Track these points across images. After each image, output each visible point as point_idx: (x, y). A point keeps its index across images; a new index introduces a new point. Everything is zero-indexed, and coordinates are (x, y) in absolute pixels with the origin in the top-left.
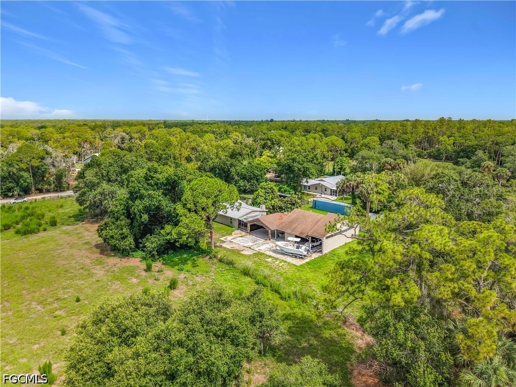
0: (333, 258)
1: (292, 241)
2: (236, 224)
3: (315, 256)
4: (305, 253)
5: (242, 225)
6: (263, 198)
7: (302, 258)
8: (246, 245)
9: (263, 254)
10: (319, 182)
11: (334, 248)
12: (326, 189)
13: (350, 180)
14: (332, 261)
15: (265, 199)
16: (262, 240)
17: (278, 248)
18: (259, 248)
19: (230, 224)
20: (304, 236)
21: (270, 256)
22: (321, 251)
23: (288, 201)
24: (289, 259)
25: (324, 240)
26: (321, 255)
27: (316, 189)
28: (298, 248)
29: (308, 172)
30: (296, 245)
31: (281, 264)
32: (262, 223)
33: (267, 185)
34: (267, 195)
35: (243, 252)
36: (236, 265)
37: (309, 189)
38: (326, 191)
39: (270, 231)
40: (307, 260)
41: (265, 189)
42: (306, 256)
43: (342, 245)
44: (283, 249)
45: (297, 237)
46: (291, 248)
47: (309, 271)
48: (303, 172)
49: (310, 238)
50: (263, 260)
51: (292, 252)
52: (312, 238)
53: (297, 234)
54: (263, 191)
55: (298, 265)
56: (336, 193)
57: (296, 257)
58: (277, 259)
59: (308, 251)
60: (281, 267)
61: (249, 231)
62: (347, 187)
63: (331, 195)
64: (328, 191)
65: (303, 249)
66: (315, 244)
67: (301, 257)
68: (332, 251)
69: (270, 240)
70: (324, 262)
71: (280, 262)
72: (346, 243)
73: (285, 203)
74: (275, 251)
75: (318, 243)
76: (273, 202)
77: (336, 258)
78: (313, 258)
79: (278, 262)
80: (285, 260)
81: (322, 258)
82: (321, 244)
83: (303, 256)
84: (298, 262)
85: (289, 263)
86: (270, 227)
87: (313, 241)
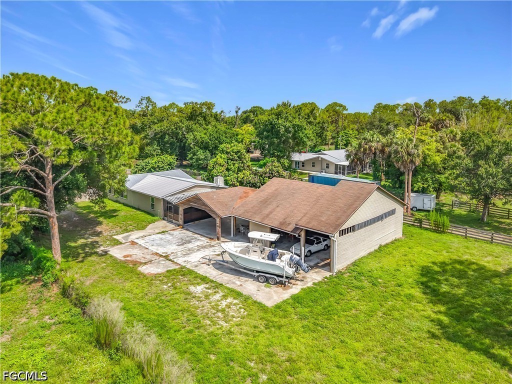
0: (359, 284)
1: (259, 241)
2: (160, 208)
3: (315, 277)
4: (290, 271)
5: (170, 210)
6: (223, 169)
7: (281, 283)
8: (161, 251)
9: (191, 272)
10: (317, 155)
11: (356, 258)
12: (327, 164)
13: (370, 141)
14: (360, 292)
15: (228, 170)
16: (203, 239)
17: (227, 257)
18: (186, 259)
19: (150, 209)
20: (289, 229)
21: (204, 279)
22: (329, 264)
23: (266, 173)
24: (250, 287)
25: (336, 237)
26: (328, 274)
27: (313, 166)
28: (272, 257)
29: (301, 134)
30: (268, 250)
31: (224, 303)
32: (204, 204)
33: (232, 147)
34: (231, 163)
35: (144, 269)
36: (91, 309)
37: (303, 166)
38: (328, 167)
39: (218, 221)
40: (295, 289)
41: (227, 153)
42: (292, 278)
43: (372, 250)
44: (238, 261)
45: (273, 231)
46: (257, 259)
47: (298, 326)
48: (294, 135)
49: (303, 234)
50: (184, 288)
51: (259, 268)
52: (308, 233)
53: (275, 224)
54: (224, 156)
55: (269, 304)
56: (344, 170)
57: (267, 280)
58: (218, 286)
59: (298, 265)
60: (223, 311)
61: (181, 222)
62: (364, 153)
63: (336, 173)
64: (332, 169)
65: (284, 262)
66: (314, 248)
67: (281, 281)
68: (354, 264)
69: (218, 239)
70: (338, 296)
71: (225, 297)
72: (381, 246)
73: (261, 176)
74: (220, 266)
75: (321, 246)
76: (241, 175)
77: (366, 284)
78: (310, 284)
79: (218, 297)
80: (239, 289)
81: (334, 284)
82: (328, 247)
83: (284, 279)
84: (271, 296)
85: (247, 298)
86: (219, 212)
87: (309, 242)
